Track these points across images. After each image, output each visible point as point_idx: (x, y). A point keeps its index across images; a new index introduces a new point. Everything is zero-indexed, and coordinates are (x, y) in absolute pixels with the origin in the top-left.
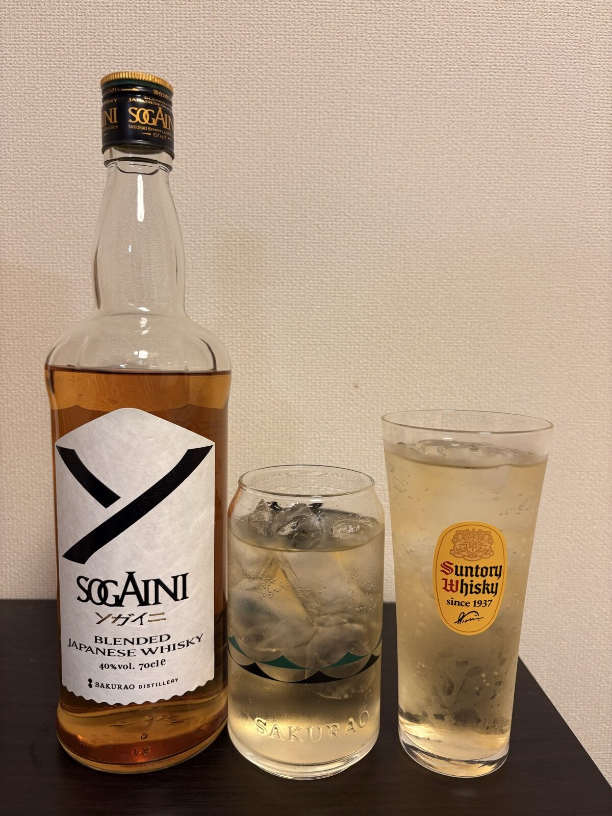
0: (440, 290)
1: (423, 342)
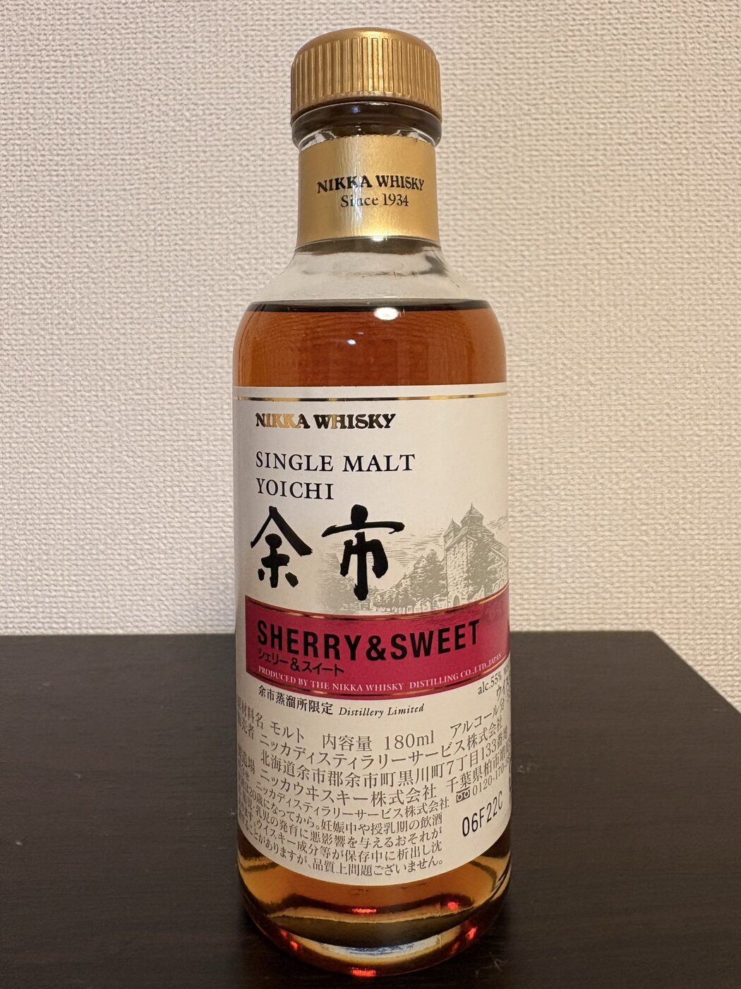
0: (548, 70)
1: (523, 161)
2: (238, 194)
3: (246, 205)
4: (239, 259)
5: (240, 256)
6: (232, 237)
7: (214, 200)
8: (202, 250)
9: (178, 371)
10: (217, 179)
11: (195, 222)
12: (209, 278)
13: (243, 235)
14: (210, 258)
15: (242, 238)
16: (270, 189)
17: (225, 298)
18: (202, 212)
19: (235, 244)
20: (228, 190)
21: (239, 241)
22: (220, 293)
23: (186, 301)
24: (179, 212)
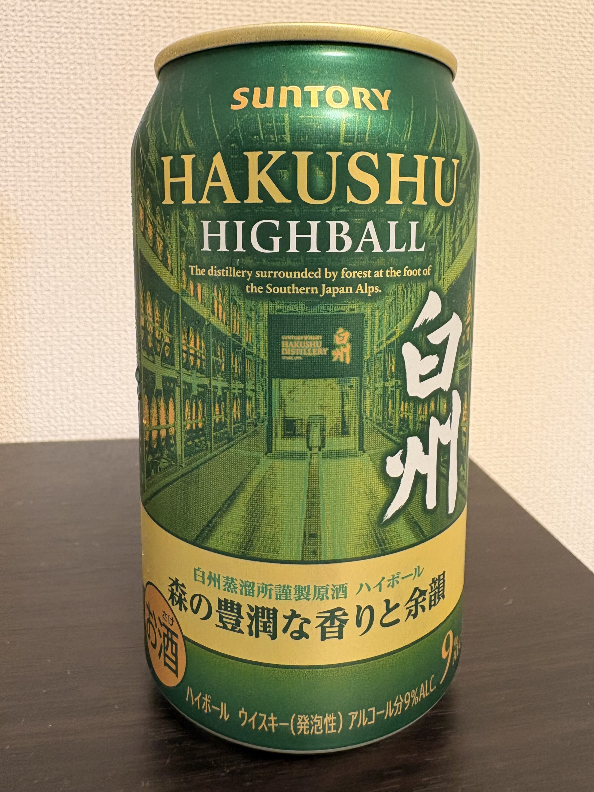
2: (77, 36)
3: (84, 46)
4: (80, 99)
5: (82, 96)
6: (72, 77)
7: (53, 40)
8: (43, 88)
9: (23, 203)
10: (56, 19)
11: (36, 61)
12: (51, 116)
13: (83, 75)
14: (52, 96)
15: (82, 79)
16: (109, 32)
17: (67, 136)
18: (42, 51)
19: (76, 85)
20: (67, 31)
21: (79, 81)
22: (63, 130)
23: (28, 137)
24: (20, 49)
